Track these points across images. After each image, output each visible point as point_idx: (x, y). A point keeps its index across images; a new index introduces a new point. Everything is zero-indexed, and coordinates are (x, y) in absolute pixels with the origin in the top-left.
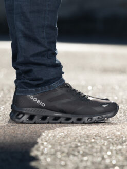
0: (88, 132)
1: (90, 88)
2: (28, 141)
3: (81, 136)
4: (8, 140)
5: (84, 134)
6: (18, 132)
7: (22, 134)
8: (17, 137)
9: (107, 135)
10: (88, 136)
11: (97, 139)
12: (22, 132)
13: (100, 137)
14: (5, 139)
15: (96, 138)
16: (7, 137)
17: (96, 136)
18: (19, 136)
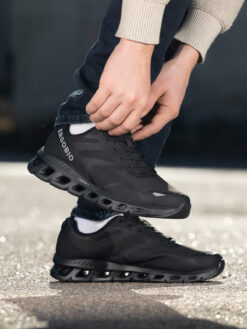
0: (206, 303)
1: (192, 236)
2: (104, 317)
3: (195, 310)
4: (71, 317)
5: (201, 306)
6: (85, 304)
7: (92, 307)
8: (84, 311)
9: (241, 307)
10: (208, 310)
11: (225, 315)
12: (91, 304)
13: (229, 310)
14: (63, 314)
15: (222, 312)
16: (67, 312)
17: (221, 309)
18: (87, 309)
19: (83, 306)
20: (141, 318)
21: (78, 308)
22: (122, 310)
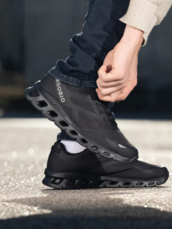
5: (135, 200)
9: (163, 201)
15: (149, 204)
19: (52, 202)
20: (91, 208)
21: (47, 202)
22: (79, 204)
